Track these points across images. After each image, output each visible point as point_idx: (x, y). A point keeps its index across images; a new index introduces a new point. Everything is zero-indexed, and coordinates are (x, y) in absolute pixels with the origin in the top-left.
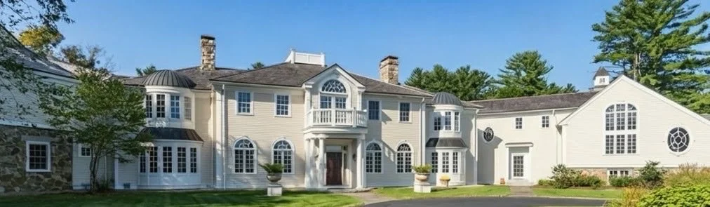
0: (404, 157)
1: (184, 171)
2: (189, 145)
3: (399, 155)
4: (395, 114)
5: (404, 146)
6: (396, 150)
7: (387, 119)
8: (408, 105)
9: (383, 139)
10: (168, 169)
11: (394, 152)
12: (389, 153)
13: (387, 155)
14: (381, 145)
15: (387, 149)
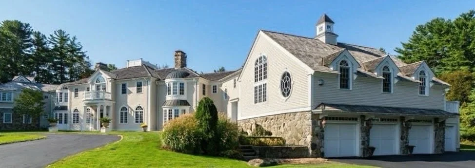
0: (139, 113)
1: (61, 123)
2: (63, 112)
3: (136, 112)
4: (133, 89)
5: (139, 107)
6: (135, 110)
7: (130, 92)
8: (141, 83)
9: (128, 104)
10: (61, 122)
11: (133, 111)
12: (131, 112)
13: (130, 112)
14: (127, 107)
15: (130, 109)
